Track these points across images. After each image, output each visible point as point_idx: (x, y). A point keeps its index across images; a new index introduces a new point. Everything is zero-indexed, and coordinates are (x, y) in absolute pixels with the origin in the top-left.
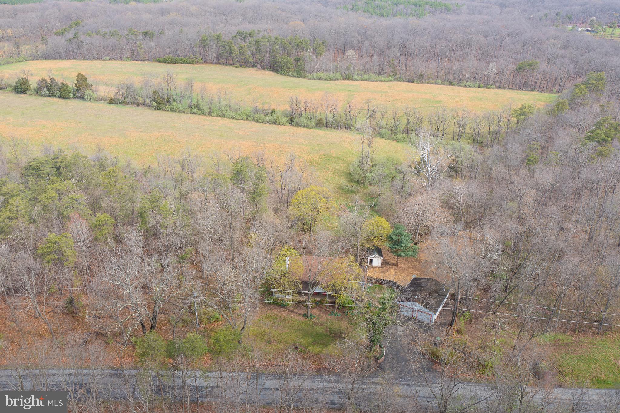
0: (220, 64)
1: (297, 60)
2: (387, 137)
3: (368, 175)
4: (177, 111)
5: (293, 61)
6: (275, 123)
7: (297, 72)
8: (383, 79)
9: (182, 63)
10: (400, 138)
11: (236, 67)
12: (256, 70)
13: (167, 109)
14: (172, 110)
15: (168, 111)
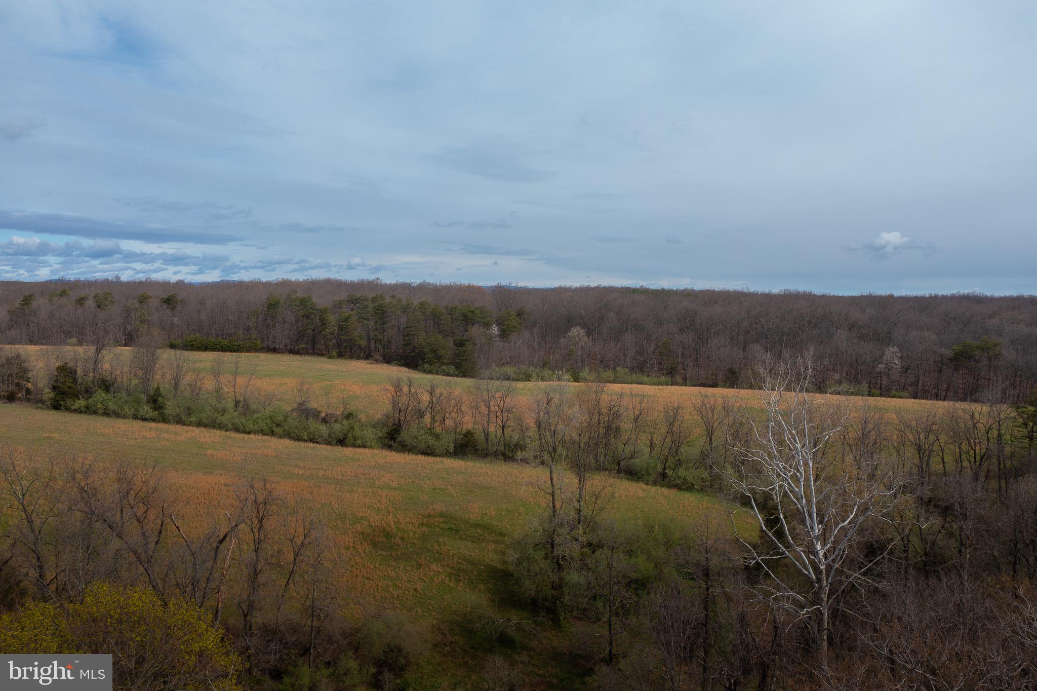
0: (298, 352)
1: (460, 344)
2: (651, 478)
3: (574, 577)
4: (100, 411)
5: (451, 344)
6: (342, 442)
7: (458, 366)
8: (645, 379)
9: (219, 351)
10: (690, 478)
11: (331, 357)
12: (372, 363)
13: (76, 406)
14: (89, 410)
15: (78, 411)
